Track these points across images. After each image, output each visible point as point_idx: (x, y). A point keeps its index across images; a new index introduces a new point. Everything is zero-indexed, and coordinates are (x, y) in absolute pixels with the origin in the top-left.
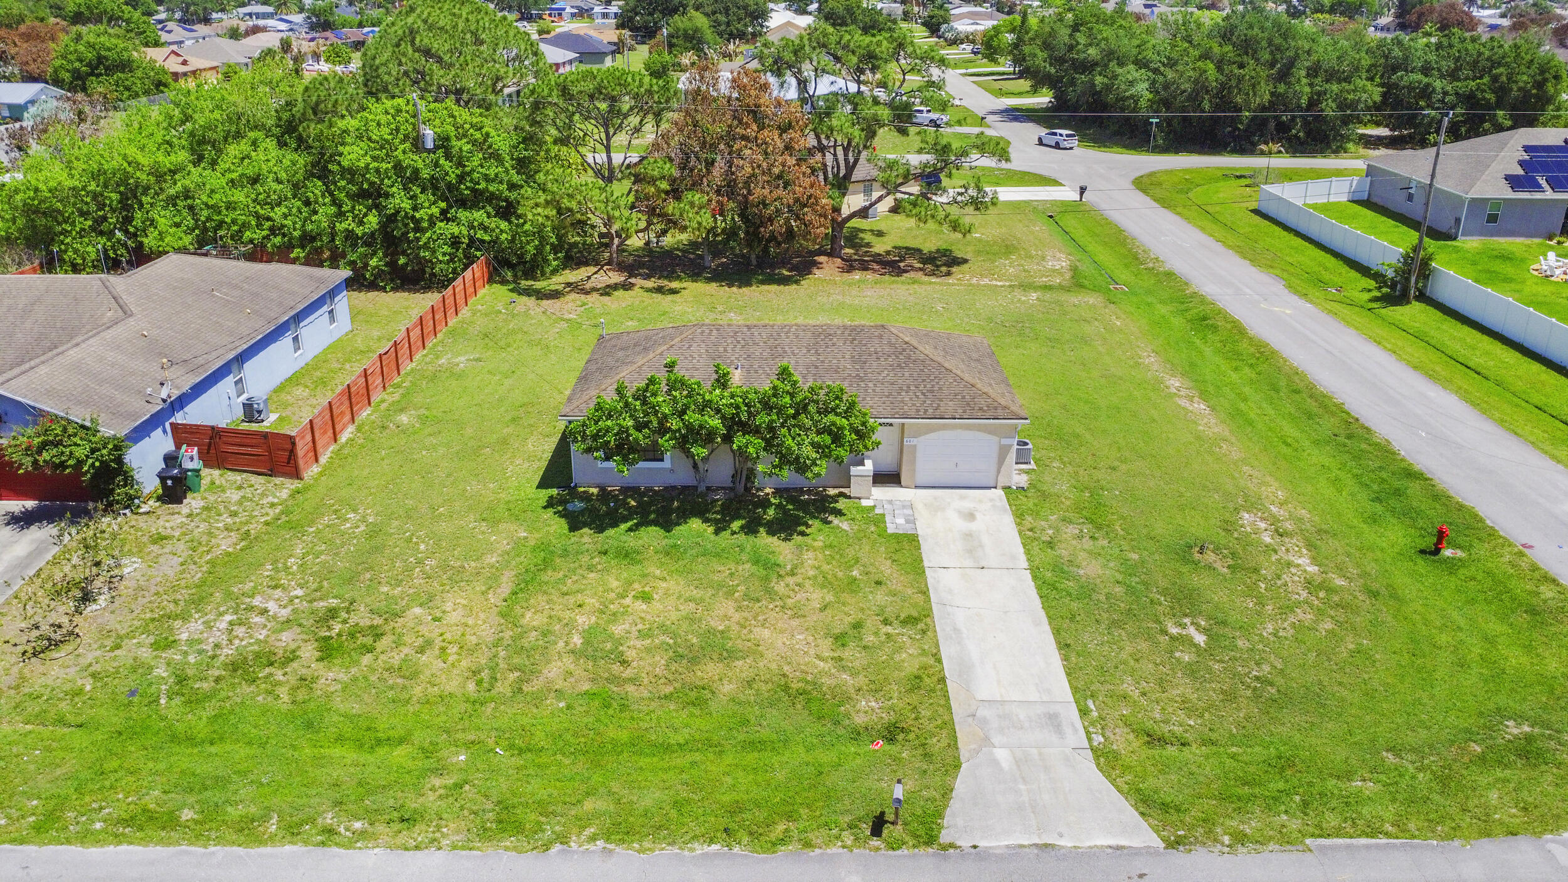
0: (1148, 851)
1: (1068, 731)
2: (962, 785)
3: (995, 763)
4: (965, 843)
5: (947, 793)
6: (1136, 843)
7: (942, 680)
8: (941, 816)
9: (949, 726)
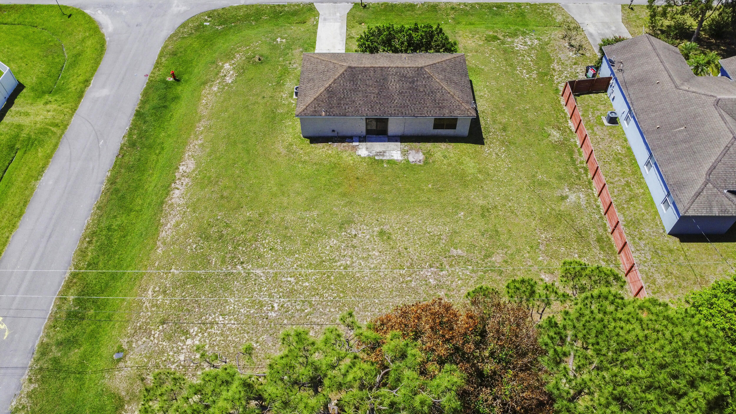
1: (322, 19)
4: (350, 4)
6: (319, 4)
8: (353, 7)
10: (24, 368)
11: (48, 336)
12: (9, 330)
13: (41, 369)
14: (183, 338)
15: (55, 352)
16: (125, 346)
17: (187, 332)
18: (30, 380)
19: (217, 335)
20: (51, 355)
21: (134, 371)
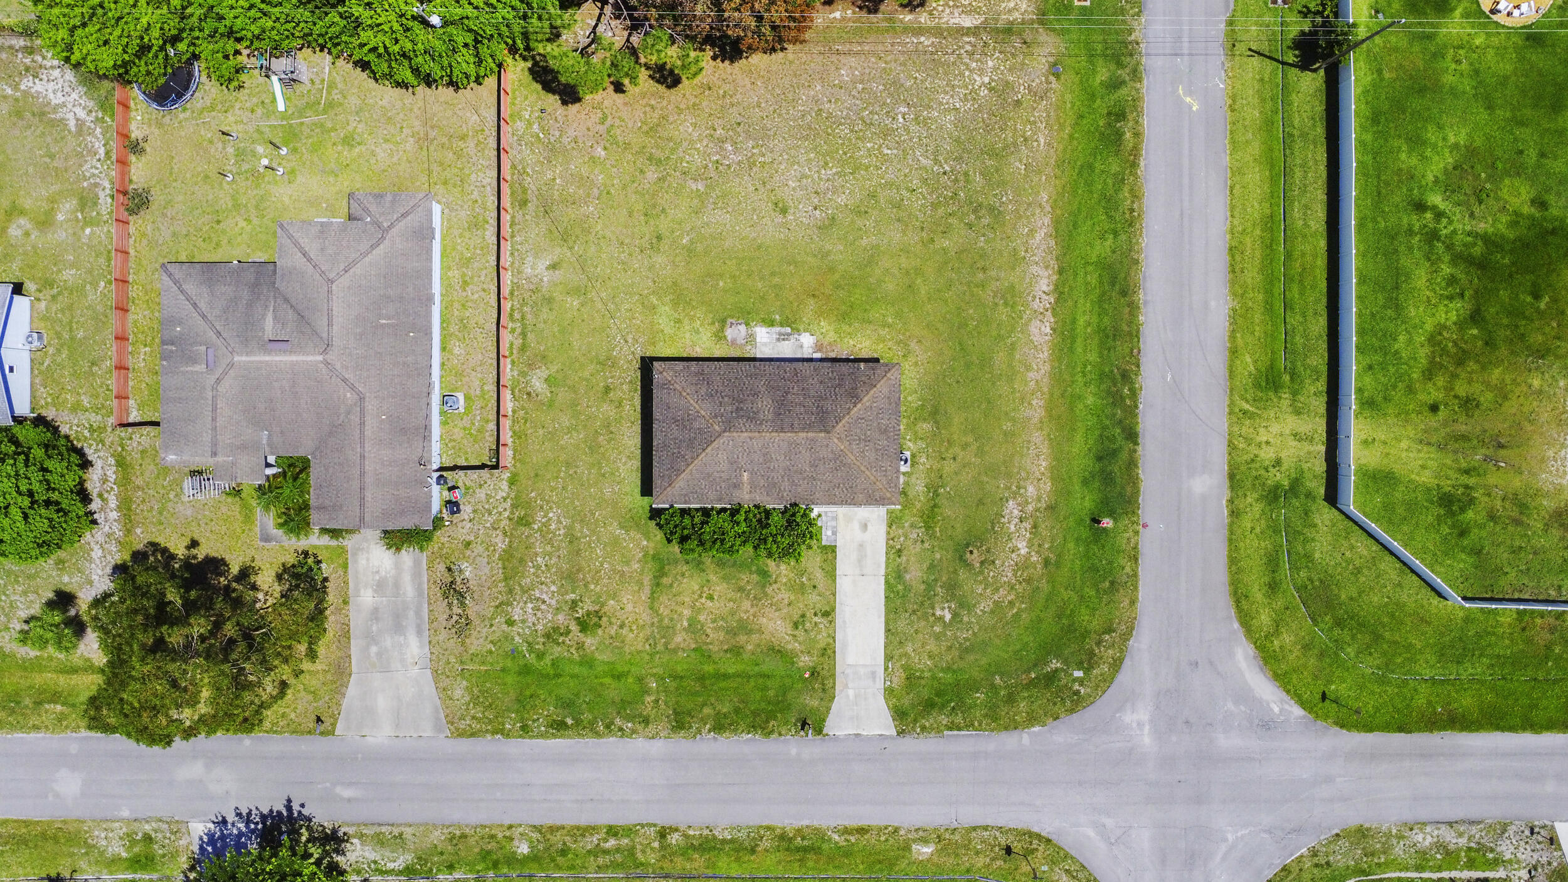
0: (891, 737)
1: (878, 680)
2: (835, 707)
3: (848, 696)
4: (831, 733)
5: (829, 709)
6: (887, 733)
7: (834, 652)
8: (824, 720)
9: (833, 676)
10: (1148, 55)
11: (1137, 90)
12: (1179, 95)
13: (1131, 55)
14: (993, 84)
15: (1123, 73)
16: (1052, 78)
17: (991, 89)
18: (1138, 44)
19: (959, 86)
20: (1127, 70)
21: (1036, 50)
